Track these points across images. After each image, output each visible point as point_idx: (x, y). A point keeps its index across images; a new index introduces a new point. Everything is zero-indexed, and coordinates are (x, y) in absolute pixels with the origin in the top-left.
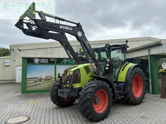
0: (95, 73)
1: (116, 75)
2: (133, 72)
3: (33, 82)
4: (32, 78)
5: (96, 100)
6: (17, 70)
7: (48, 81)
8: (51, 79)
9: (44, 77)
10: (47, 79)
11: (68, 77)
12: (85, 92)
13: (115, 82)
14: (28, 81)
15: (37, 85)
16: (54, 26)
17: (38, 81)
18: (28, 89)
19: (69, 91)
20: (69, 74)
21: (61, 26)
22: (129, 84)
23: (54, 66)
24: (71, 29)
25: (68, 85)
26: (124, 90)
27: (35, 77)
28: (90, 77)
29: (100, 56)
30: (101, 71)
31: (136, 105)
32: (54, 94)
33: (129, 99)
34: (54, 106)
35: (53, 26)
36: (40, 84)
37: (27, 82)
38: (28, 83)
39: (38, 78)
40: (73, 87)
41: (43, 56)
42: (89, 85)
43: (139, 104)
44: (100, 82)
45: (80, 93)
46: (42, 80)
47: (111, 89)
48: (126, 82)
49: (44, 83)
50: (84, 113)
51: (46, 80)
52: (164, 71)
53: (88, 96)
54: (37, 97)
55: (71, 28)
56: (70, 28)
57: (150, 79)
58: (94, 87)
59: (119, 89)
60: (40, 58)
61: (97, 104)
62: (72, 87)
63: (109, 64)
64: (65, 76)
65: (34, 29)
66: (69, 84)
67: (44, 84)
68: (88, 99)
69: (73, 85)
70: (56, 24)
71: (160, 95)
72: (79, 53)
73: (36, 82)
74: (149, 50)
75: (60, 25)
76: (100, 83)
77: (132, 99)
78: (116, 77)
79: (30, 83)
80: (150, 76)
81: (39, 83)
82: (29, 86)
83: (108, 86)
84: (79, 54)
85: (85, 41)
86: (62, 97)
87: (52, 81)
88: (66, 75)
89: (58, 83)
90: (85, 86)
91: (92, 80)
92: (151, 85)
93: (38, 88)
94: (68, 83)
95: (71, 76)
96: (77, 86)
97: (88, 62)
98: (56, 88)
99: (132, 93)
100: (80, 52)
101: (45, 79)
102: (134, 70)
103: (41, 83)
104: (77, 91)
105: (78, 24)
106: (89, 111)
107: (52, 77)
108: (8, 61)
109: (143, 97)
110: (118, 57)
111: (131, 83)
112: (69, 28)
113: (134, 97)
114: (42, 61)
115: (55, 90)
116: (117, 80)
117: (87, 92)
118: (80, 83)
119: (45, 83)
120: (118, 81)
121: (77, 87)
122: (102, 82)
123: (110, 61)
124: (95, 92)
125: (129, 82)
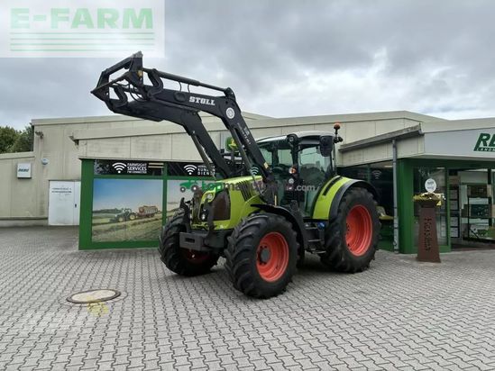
0: (262, 198)
1: (310, 205)
2: (349, 197)
3: (108, 220)
4: (107, 211)
5: (262, 256)
6: (51, 190)
7: (146, 220)
8: (152, 215)
9: (136, 210)
10: (143, 215)
11: (202, 205)
12: (240, 237)
13: (306, 220)
14: (96, 218)
15: (118, 228)
16: (178, 98)
17: (121, 219)
18: (95, 238)
19: (206, 235)
20: (207, 200)
21: (191, 98)
22: (337, 224)
23: (162, 181)
24: (212, 104)
25: (203, 224)
26: (327, 238)
27: (113, 208)
28: (252, 206)
29: (275, 158)
30: (276, 194)
31: (351, 271)
32: (170, 244)
33: (337, 258)
34: (167, 275)
35: (175, 99)
36: (125, 227)
37: (94, 221)
38: (95, 225)
39: (120, 211)
40: (214, 227)
41: (134, 157)
42: (249, 222)
43: (360, 271)
44: (272, 218)
45: (229, 238)
46: (132, 217)
47: (295, 233)
48: (332, 219)
49: (134, 224)
50: (237, 280)
51: (140, 216)
52: (424, 199)
53: (246, 244)
54: (121, 256)
55: (212, 101)
56: (210, 102)
57: (396, 216)
58: (258, 226)
59: (315, 234)
60: (126, 162)
61: (265, 263)
62: (212, 227)
63: (294, 178)
64: (197, 204)
65: (130, 99)
66: (205, 220)
67: (137, 227)
68: (247, 250)
69: (215, 223)
70: (181, 94)
71: (416, 255)
72: (226, 152)
73: (117, 220)
74: (395, 147)
75: (189, 95)
76: (270, 219)
77: (343, 259)
78: (309, 210)
79: (102, 223)
80: (396, 210)
81: (124, 223)
82: (98, 232)
83: (289, 225)
84: (226, 155)
85: (241, 128)
86: (188, 250)
87: (157, 220)
88: (199, 201)
89: (178, 221)
90: (240, 225)
91: (255, 212)
92: (396, 232)
93: (120, 235)
94: (204, 218)
95: (210, 203)
96: (222, 225)
97: (247, 174)
98: (173, 232)
99: (343, 245)
100: (229, 149)
101: (138, 215)
102: (350, 193)
103: (129, 223)
104: (221, 236)
105: (228, 92)
106: (247, 274)
107: (155, 208)
108: (27, 166)
109: (370, 256)
110: (318, 162)
111: (342, 221)
112: (208, 101)
113: (348, 254)
114: (132, 168)
115: (171, 237)
116: (312, 215)
117: (244, 235)
118: (229, 218)
119: (139, 223)
120: (315, 217)
121: (222, 227)
122: (276, 218)
123: (296, 173)
124: (261, 236)
125: (339, 220)
